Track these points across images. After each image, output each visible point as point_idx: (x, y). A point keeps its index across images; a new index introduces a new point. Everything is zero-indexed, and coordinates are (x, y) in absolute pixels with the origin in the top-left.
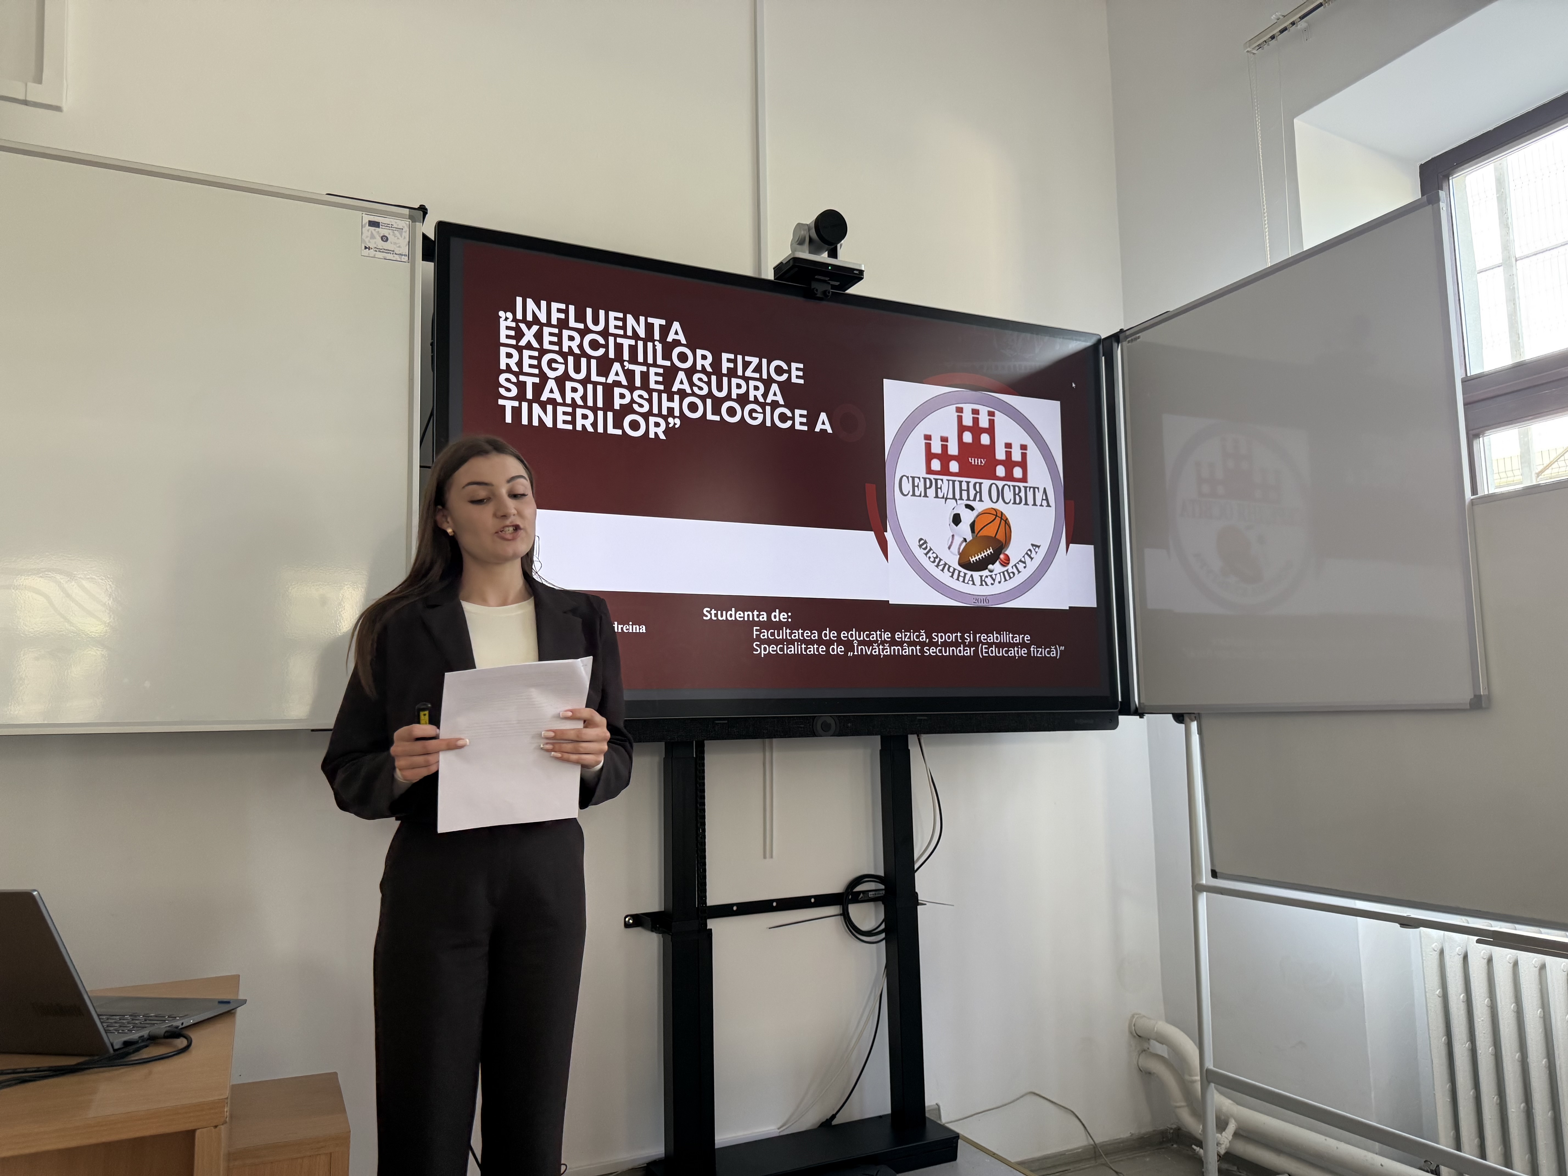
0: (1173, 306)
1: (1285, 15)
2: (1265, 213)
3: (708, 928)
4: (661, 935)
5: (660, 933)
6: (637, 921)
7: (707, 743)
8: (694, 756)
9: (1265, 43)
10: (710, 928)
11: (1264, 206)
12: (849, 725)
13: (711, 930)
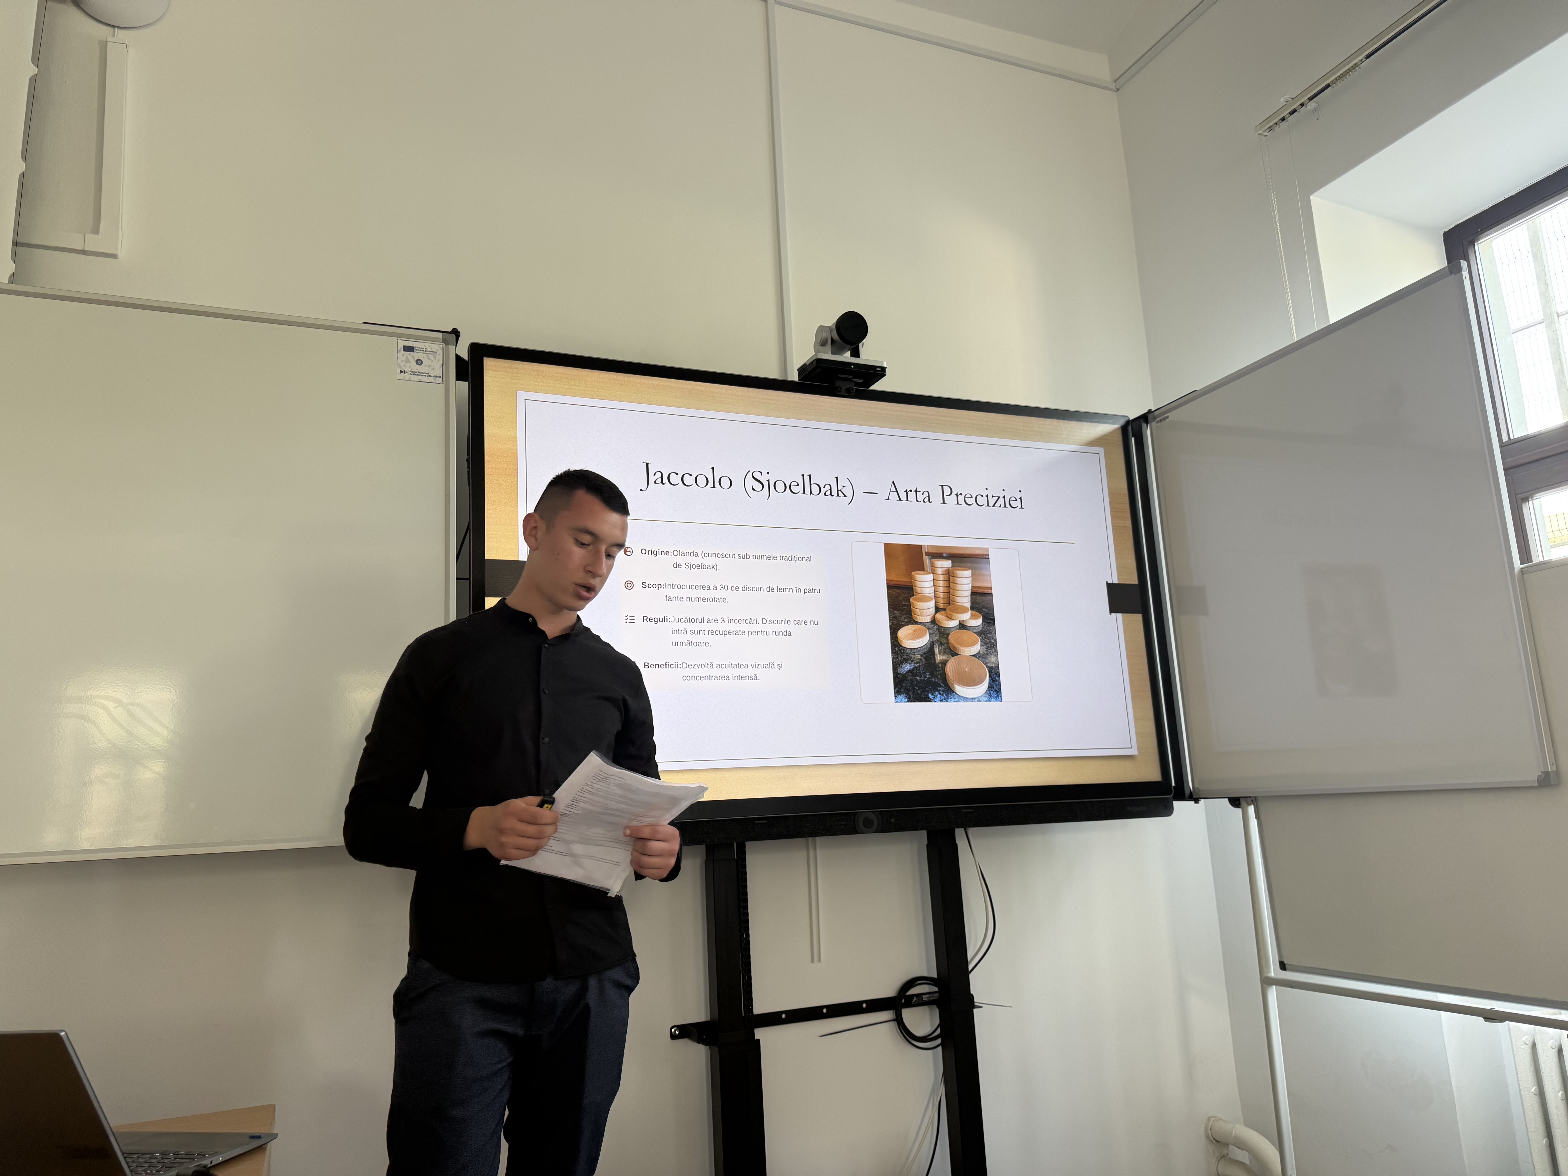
0: (1200, 385)
1: (1294, 97)
2: (1287, 289)
3: (756, 1038)
4: (708, 1047)
5: (706, 1045)
6: (684, 1032)
7: (748, 844)
8: (736, 858)
9: (1275, 125)
10: (758, 1038)
11: (1286, 282)
12: (893, 820)
13: (758, 1040)
